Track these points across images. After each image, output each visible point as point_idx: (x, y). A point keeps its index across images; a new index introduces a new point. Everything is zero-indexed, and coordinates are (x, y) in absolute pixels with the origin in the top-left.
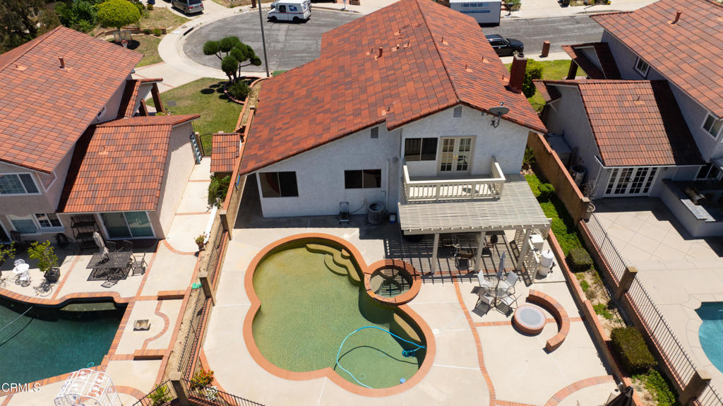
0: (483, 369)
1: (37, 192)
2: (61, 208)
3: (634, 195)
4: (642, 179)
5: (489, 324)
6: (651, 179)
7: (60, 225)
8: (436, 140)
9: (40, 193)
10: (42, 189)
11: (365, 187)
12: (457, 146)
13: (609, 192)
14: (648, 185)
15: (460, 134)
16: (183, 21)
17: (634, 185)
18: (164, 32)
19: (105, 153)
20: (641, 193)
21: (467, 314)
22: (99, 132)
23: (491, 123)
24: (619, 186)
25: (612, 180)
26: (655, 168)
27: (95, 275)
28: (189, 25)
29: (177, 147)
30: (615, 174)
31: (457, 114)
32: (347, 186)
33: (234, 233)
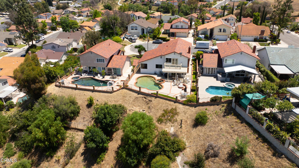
1: (104, 62)
2: (107, 66)
5: (174, 87)
6: (214, 71)
7: (105, 70)
11: (159, 68)
13: (206, 73)
14: (214, 73)
15: (175, 58)
16: (131, 43)
17: (211, 72)
18: (126, 45)
21: (171, 86)
22: (114, 56)
23: (181, 56)
24: (208, 72)
25: (207, 71)
26: (215, 69)
27: (110, 78)
28: (132, 44)
29: (127, 61)
30: (207, 69)
31: (175, 54)
32: (156, 68)
33: (135, 74)
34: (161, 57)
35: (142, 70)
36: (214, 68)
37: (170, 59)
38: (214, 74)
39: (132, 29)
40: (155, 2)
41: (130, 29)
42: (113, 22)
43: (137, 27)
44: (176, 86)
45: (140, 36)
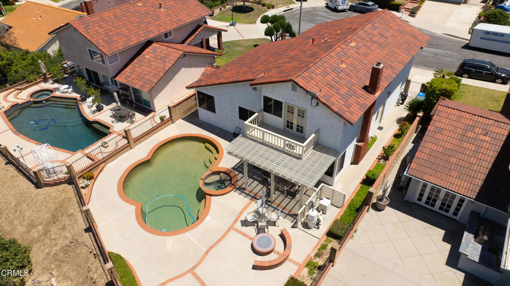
0: (207, 252)
2: (115, 76)
3: (443, 212)
5: (241, 233)
6: (459, 205)
7: (117, 86)
8: (281, 103)
10: (107, 63)
12: (296, 112)
13: (420, 199)
14: (457, 210)
15: (296, 104)
17: (443, 204)
19: (148, 57)
20: (450, 214)
21: (236, 220)
22: (154, 45)
23: (316, 104)
24: (429, 198)
28: (292, 6)
29: (190, 67)
30: (425, 186)
31: (294, 89)
32: (241, 118)
33: (180, 121)
35: (202, 113)
36: (458, 196)
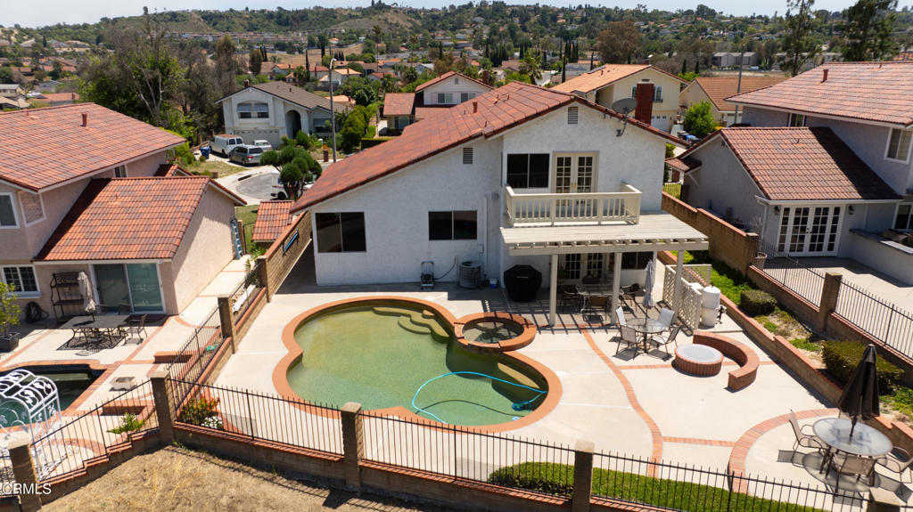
0: (637, 407)
1: (14, 224)
2: (42, 255)
3: (815, 253)
4: (823, 230)
5: (639, 367)
6: (834, 229)
7: (35, 289)
8: (546, 157)
9: (18, 227)
10: (21, 221)
11: (456, 238)
12: (575, 166)
14: (832, 238)
15: (577, 148)
16: (241, 169)
17: (813, 239)
19: (117, 203)
20: (825, 252)
21: (606, 359)
22: (114, 185)
23: (617, 133)
24: (794, 238)
25: (784, 230)
26: (837, 210)
27: (68, 345)
28: (246, 173)
29: (212, 218)
30: (785, 221)
31: (573, 119)
32: (432, 237)
33: (274, 297)
34: (468, 157)
35: (328, 264)
36: (831, 205)
37: (541, 160)
38: (831, 247)
39: (244, 116)
40: (323, 80)
41: (236, 116)
42: (148, 77)
43: (266, 105)
44: (642, 359)
45: (284, 140)
